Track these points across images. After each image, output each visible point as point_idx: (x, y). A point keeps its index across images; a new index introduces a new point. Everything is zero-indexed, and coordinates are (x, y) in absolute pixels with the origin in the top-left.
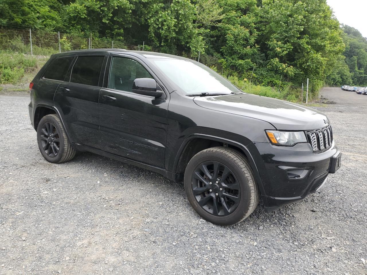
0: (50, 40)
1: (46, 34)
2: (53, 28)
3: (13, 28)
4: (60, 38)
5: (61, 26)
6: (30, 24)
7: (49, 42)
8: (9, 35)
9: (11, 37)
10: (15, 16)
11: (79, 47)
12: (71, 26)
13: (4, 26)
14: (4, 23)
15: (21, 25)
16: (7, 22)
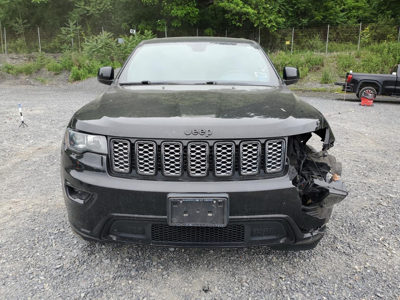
0: (350, 34)
1: (347, 28)
2: (357, 19)
3: (315, 26)
4: (361, 30)
5: (368, 15)
6: (331, 19)
7: (350, 36)
8: (309, 35)
9: (311, 36)
10: (316, 14)
11: (385, 37)
12: (381, 13)
13: (305, 26)
14: (305, 22)
15: (322, 22)
16: (308, 22)
